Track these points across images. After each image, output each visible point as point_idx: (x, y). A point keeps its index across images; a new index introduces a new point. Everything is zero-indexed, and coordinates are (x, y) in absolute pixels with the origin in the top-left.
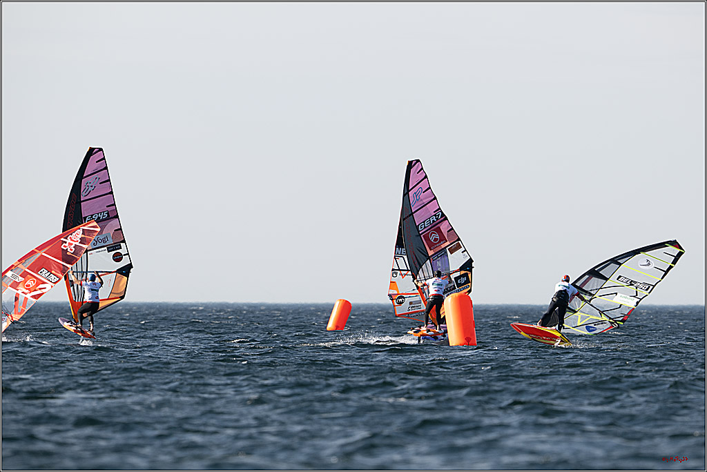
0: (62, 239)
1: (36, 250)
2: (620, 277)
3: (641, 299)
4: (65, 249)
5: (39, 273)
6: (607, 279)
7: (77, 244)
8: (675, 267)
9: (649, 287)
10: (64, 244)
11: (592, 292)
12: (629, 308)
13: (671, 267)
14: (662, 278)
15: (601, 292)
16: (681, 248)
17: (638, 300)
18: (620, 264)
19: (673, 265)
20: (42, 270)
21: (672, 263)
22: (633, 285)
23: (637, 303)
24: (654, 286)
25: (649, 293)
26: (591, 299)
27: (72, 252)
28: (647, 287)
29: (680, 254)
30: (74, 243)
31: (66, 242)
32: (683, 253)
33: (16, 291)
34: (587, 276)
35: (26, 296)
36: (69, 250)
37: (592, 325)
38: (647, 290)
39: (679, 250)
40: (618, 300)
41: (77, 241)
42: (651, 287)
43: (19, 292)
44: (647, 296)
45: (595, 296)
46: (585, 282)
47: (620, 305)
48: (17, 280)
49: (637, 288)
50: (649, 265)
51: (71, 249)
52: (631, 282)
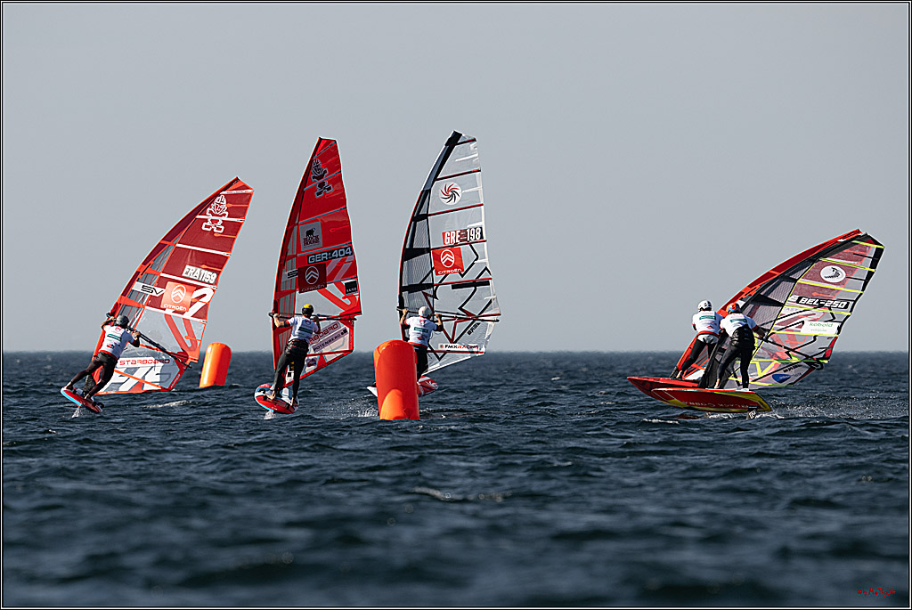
0: (198, 217)
1: (164, 242)
3: (842, 323)
4: (209, 230)
5: (184, 275)
6: (782, 305)
7: (225, 218)
8: (876, 271)
9: (848, 303)
10: (205, 224)
11: (765, 327)
12: (829, 338)
14: (863, 290)
15: (779, 324)
16: (877, 243)
17: (839, 324)
19: (873, 270)
20: (186, 270)
21: (871, 268)
22: (822, 305)
23: (839, 329)
24: (855, 302)
25: (851, 311)
27: (221, 232)
28: (845, 303)
29: (879, 252)
30: (220, 219)
31: (206, 220)
32: (882, 250)
33: (165, 312)
34: (751, 306)
35: (185, 316)
36: (215, 230)
37: (782, 372)
38: (846, 307)
39: (876, 246)
40: (809, 329)
41: (224, 215)
42: (851, 303)
43: (169, 312)
44: (848, 316)
45: (772, 331)
46: (751, 314)
47: (815, 337)
48: (154, 294)
49: (830, 308)
50: (837, 275)
51: (218, 229)
52: (818, 303)
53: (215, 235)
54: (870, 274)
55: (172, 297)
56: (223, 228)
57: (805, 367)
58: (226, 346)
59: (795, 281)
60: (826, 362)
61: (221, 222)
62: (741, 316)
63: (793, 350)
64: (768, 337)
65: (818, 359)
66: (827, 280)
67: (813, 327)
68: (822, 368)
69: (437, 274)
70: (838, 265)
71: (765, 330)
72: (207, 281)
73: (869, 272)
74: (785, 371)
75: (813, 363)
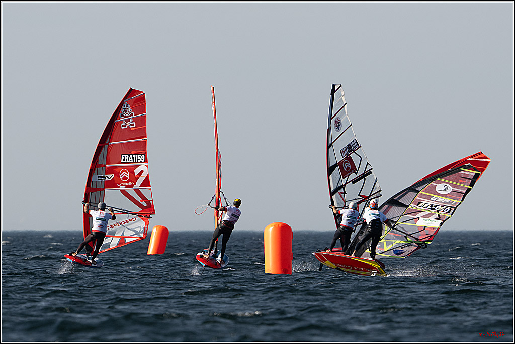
0: (115, 121)
3: (444, 221)
4: (126, 127)
6: (406, 207)
7: (134, 116)
8: (473, 189)
9: (451, 210)
11: (394, 220)
12: (433, 229)
14: (462, 201)
15: (403, 219)
16: (476, 170)
17: (442, 222)
22: (434, 209)
23: (441, 224)
24: (455, 208)
25: (452, 215)
27: (135, 126)
28: (449, 209)
29: (477, 176)
34: (386, 206)
37: (400, 249)
39: (476, 172)
40: (421, 223)
42: (453, 209)
44: (449, 217)
45: (397, 223)
46: (385, 212)
47: (425, 227)
48: (107, 179)
49: (438, 211)
50: (447, 189)
51: (131, 125)
52: (431, 207)
53: (132, 129)
54: (469, 190)
55: (121, 178)
56: (134, 123)
57: (415, 246)
58: (166, 228)
59: (418, 192)
60: (429, 243)
61: (131, 120)
62: (377, 212)
63: (410, 235)
64: (394, 226)
65: (424, 241)
66: (439, 192)
67: (425, 222)
68: (426, 247)
69: (344, 178)
70: (448, 183)
71: (393, 222)
72: (139, 161)
73: (468, 188)
74: (402, 248)
75: (420, 244)
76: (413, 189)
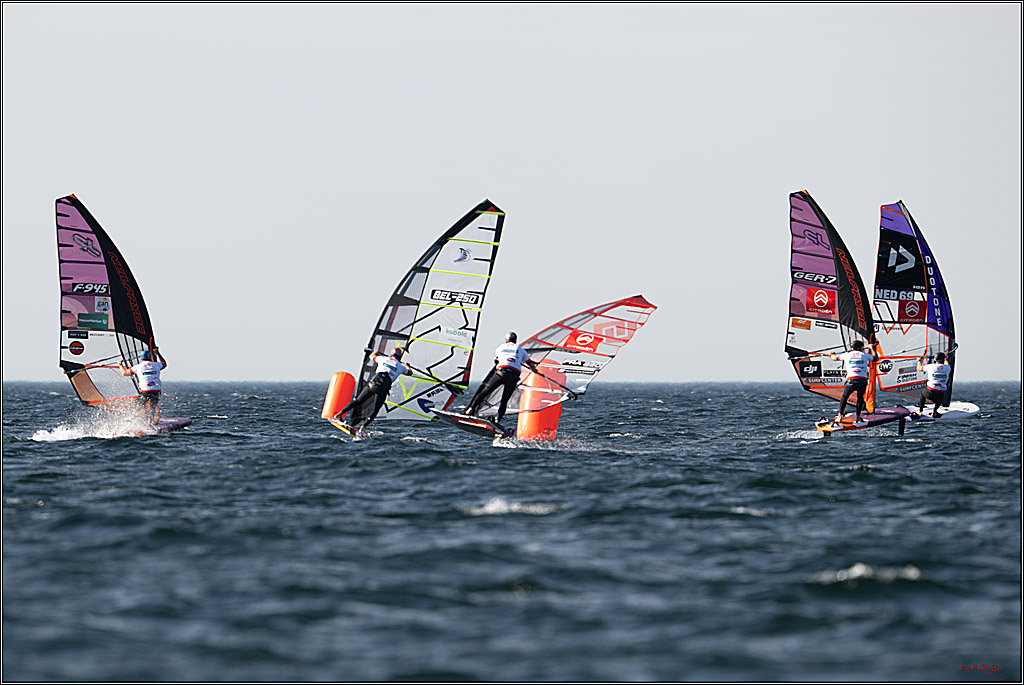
2: (434, 292)
6: (417, 303)
8: (500, 244)
11: (406, 332)
12: (465, 353)
13: (495, 249)
14: (490, 275)
15: (418, 328)
16: (498, 210)
18: (427, 270)
19: (496, 244)
21: (495, 241)
24: (484, 294)
25: (481, 306)
26: (408, 345)
28: (475, 298)
29: (501, 219)
32: (503, 217)
34: (391, 308)
37: (426, 397)
38: (476, 302)
39: (497, 215)
42: (481, 296)
44: (479, 313)
45: (411, 339)
47: (452, 349)
49: (461, 304)
52: (450, 296)
65: (458, 383)
66: (456, 263)
67: (450, 335)
74: (429, 396)
75: (453, 389)
76: (420, 268)
